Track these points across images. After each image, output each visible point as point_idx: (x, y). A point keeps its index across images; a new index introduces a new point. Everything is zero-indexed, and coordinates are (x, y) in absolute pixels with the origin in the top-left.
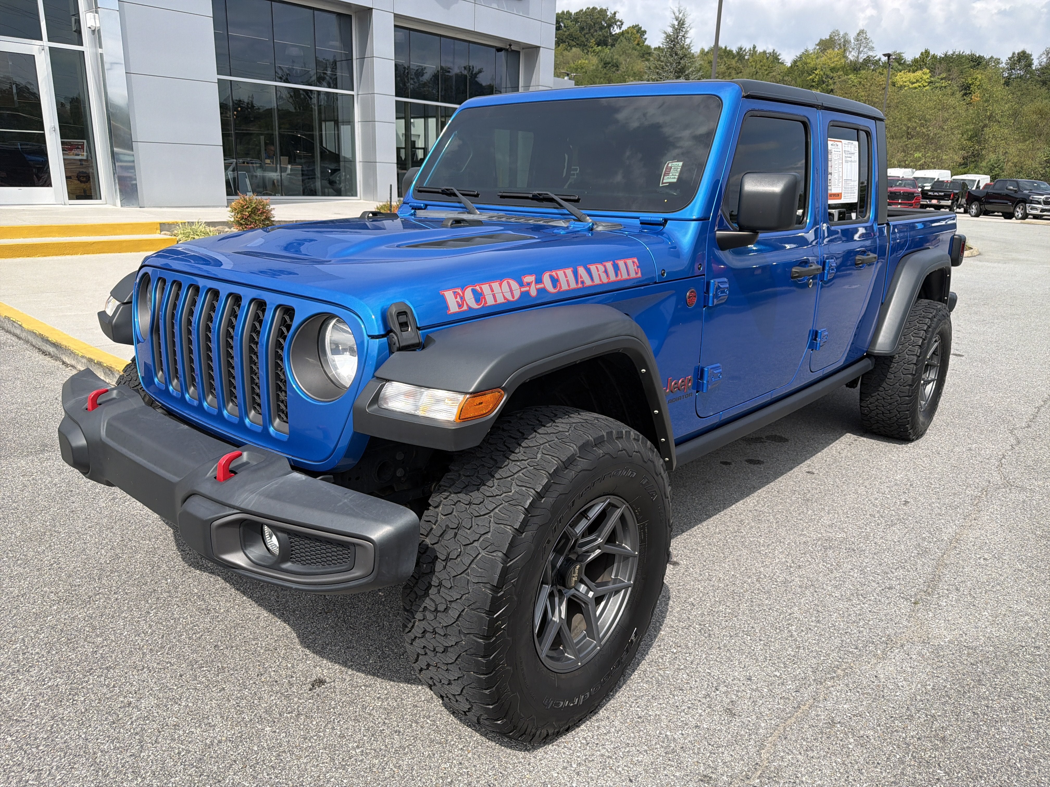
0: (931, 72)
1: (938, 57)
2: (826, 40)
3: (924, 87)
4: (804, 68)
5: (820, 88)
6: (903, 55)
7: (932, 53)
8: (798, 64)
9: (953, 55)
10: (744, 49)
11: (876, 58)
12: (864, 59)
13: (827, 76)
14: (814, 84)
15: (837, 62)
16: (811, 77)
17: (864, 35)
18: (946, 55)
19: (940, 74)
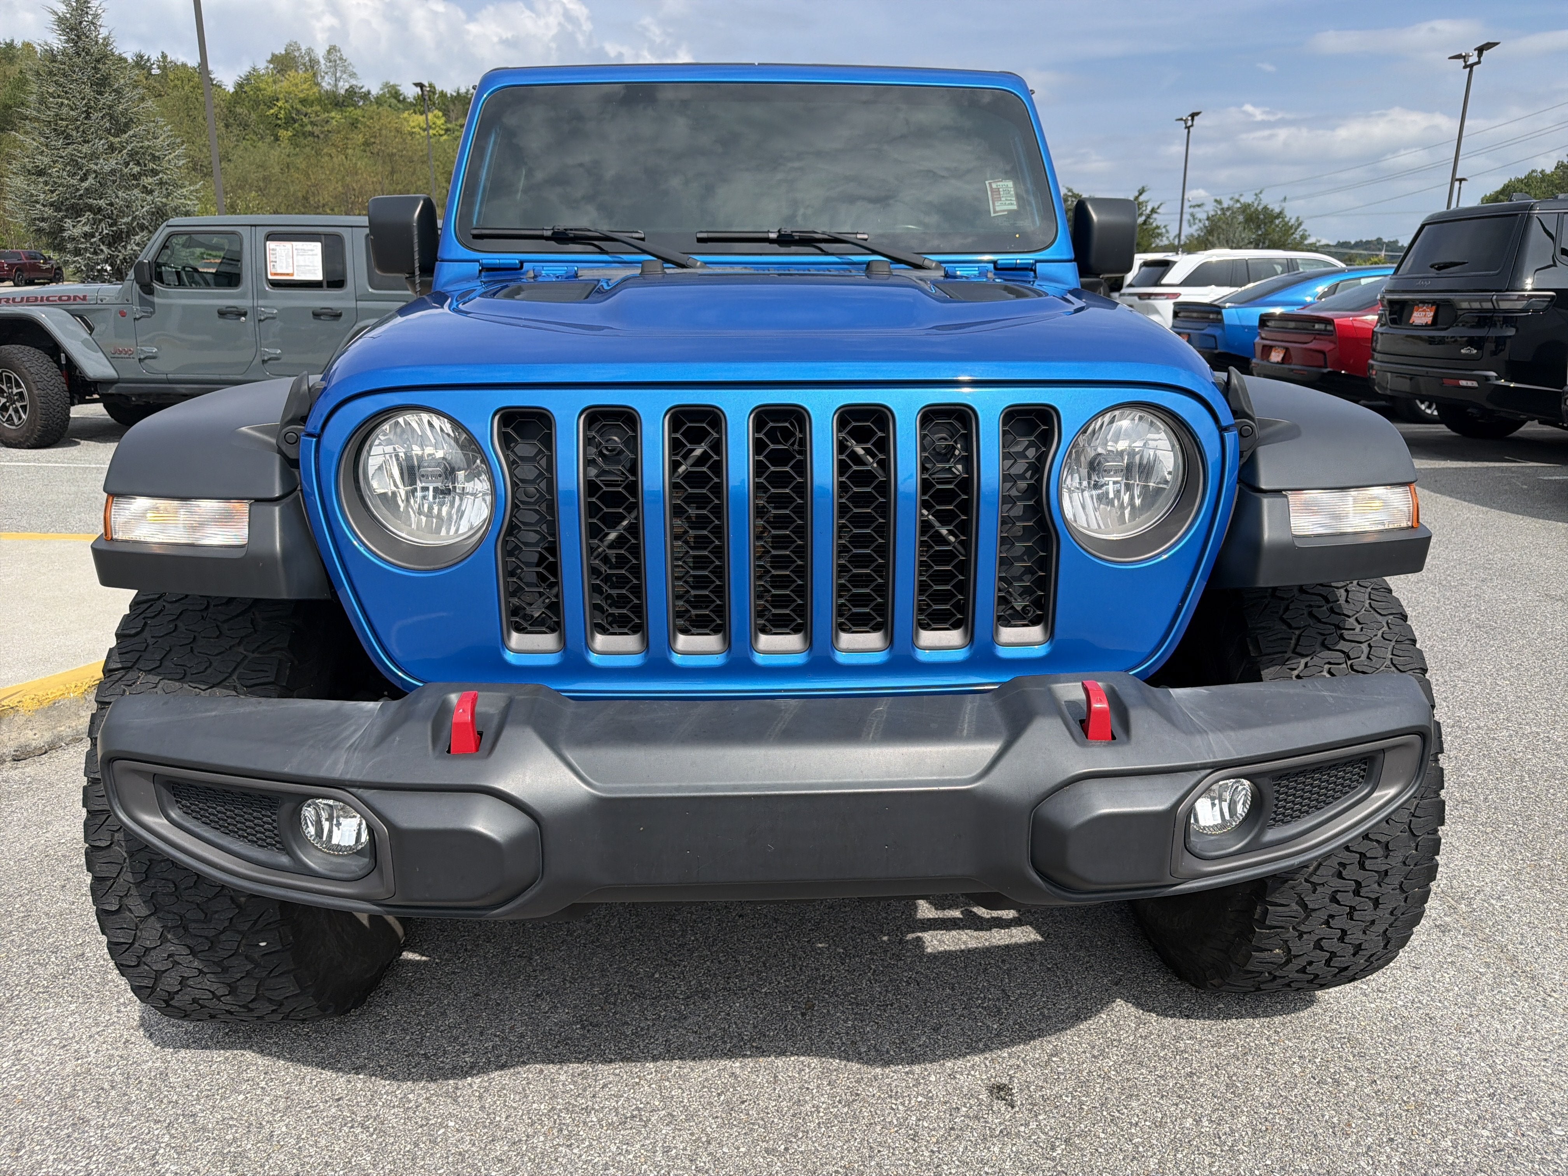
0: (444, 115)
1: (449, 95)
2: (282, 55)
3: (441, 135)
4: (258, 96)
5: (290, 129)
6: (399, 88)
7: (439, 88)
8: (246, 89)
9: (467, 93)
10: (146, 57)
11: (363, 90)
12: (347, 90)
13: (298, 112)
14: (279, 122)
15: (304, 90)
16: (272, 111)
17: (339, 55)
18: (458, 93)
19: (457, 119)
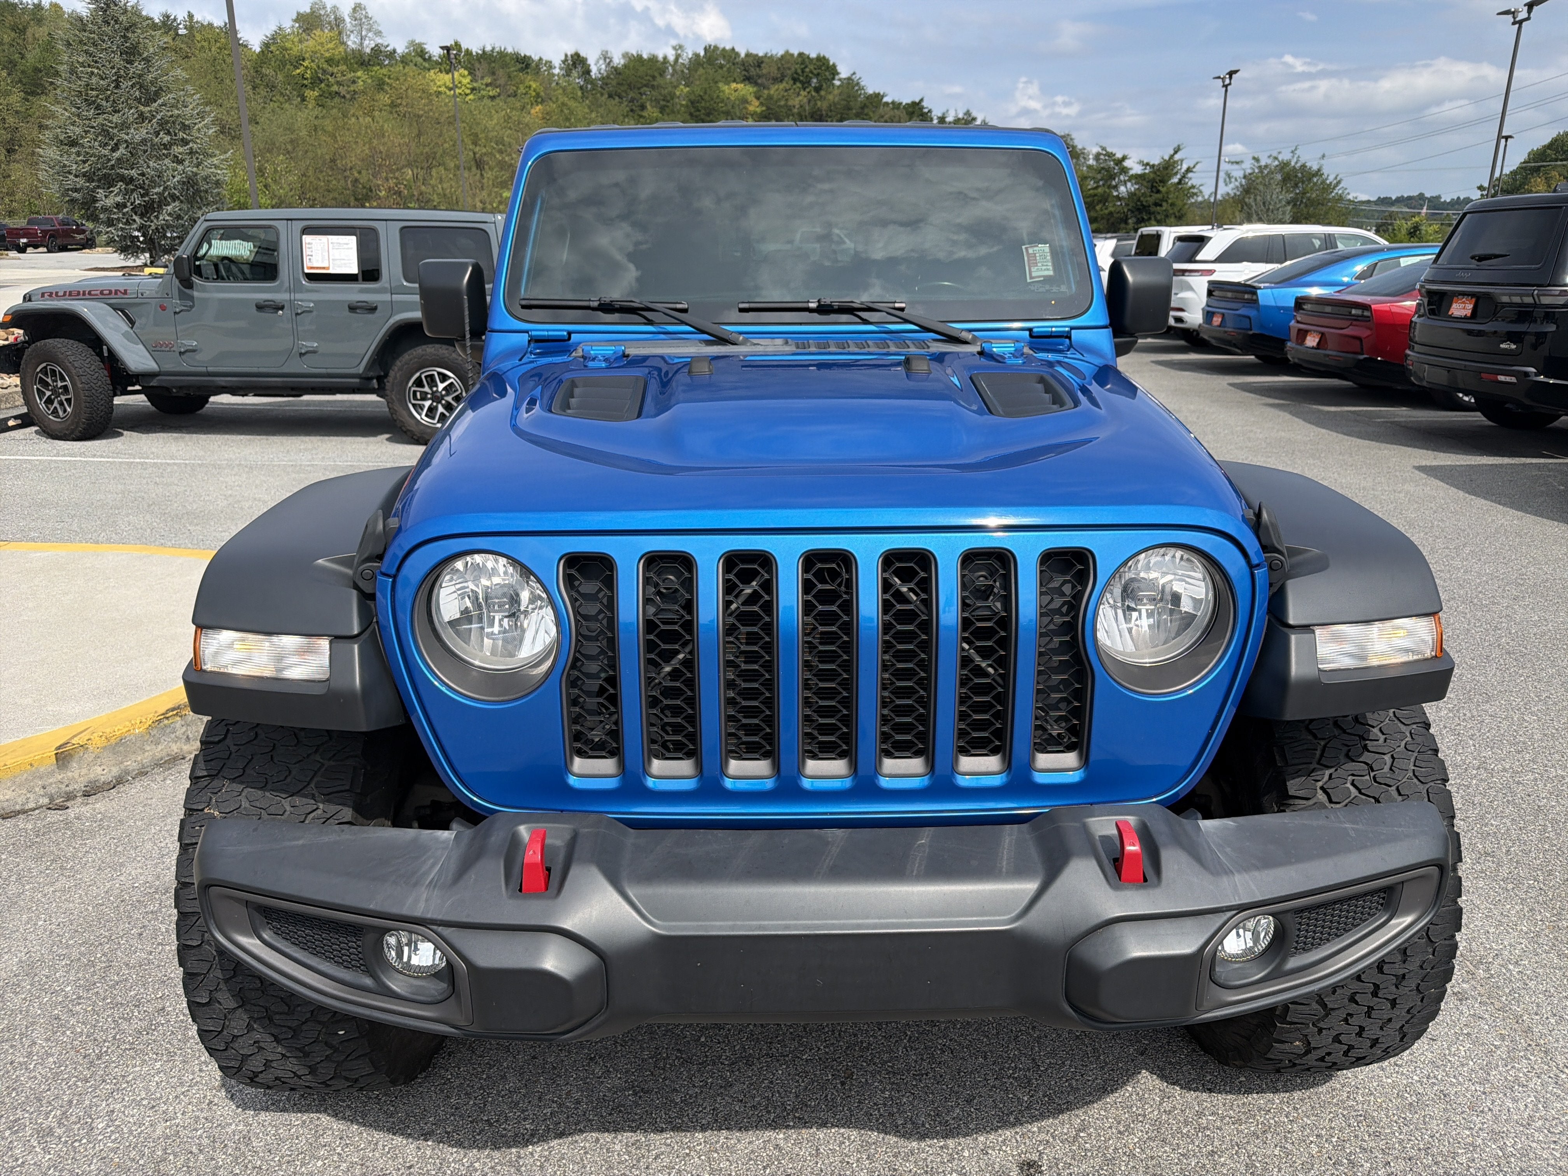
0: (470, 73)
1: (474, 54)
2: (308, 14)
3: (467, 95)
4: (284, 56)
5: (316, 89)
6: (425, 46)
7: (464, 46)
8: (272, 48)
9: (492, 51)
10: (172, 17)
11: (388, 49)
12: (372, 49)
13: (324, 72)
14: (305, 82)
15: (330, 49)
16: (298, 71)
17: (364, 13)
18: (484, 51)
19: (482, 78)
